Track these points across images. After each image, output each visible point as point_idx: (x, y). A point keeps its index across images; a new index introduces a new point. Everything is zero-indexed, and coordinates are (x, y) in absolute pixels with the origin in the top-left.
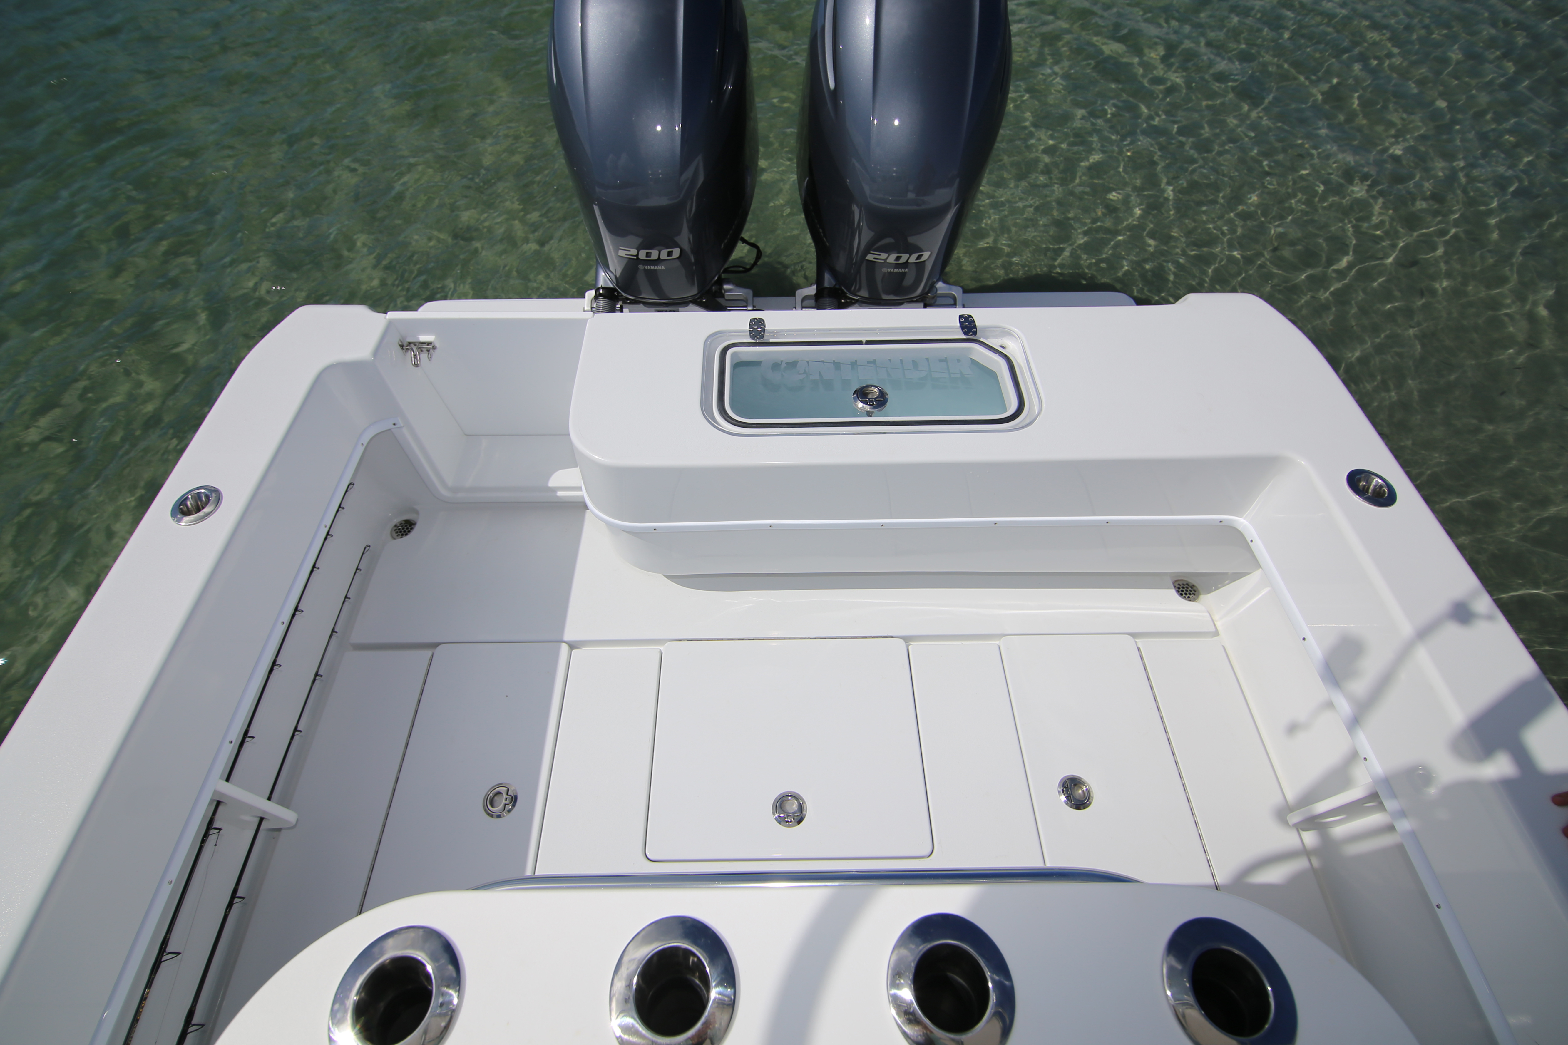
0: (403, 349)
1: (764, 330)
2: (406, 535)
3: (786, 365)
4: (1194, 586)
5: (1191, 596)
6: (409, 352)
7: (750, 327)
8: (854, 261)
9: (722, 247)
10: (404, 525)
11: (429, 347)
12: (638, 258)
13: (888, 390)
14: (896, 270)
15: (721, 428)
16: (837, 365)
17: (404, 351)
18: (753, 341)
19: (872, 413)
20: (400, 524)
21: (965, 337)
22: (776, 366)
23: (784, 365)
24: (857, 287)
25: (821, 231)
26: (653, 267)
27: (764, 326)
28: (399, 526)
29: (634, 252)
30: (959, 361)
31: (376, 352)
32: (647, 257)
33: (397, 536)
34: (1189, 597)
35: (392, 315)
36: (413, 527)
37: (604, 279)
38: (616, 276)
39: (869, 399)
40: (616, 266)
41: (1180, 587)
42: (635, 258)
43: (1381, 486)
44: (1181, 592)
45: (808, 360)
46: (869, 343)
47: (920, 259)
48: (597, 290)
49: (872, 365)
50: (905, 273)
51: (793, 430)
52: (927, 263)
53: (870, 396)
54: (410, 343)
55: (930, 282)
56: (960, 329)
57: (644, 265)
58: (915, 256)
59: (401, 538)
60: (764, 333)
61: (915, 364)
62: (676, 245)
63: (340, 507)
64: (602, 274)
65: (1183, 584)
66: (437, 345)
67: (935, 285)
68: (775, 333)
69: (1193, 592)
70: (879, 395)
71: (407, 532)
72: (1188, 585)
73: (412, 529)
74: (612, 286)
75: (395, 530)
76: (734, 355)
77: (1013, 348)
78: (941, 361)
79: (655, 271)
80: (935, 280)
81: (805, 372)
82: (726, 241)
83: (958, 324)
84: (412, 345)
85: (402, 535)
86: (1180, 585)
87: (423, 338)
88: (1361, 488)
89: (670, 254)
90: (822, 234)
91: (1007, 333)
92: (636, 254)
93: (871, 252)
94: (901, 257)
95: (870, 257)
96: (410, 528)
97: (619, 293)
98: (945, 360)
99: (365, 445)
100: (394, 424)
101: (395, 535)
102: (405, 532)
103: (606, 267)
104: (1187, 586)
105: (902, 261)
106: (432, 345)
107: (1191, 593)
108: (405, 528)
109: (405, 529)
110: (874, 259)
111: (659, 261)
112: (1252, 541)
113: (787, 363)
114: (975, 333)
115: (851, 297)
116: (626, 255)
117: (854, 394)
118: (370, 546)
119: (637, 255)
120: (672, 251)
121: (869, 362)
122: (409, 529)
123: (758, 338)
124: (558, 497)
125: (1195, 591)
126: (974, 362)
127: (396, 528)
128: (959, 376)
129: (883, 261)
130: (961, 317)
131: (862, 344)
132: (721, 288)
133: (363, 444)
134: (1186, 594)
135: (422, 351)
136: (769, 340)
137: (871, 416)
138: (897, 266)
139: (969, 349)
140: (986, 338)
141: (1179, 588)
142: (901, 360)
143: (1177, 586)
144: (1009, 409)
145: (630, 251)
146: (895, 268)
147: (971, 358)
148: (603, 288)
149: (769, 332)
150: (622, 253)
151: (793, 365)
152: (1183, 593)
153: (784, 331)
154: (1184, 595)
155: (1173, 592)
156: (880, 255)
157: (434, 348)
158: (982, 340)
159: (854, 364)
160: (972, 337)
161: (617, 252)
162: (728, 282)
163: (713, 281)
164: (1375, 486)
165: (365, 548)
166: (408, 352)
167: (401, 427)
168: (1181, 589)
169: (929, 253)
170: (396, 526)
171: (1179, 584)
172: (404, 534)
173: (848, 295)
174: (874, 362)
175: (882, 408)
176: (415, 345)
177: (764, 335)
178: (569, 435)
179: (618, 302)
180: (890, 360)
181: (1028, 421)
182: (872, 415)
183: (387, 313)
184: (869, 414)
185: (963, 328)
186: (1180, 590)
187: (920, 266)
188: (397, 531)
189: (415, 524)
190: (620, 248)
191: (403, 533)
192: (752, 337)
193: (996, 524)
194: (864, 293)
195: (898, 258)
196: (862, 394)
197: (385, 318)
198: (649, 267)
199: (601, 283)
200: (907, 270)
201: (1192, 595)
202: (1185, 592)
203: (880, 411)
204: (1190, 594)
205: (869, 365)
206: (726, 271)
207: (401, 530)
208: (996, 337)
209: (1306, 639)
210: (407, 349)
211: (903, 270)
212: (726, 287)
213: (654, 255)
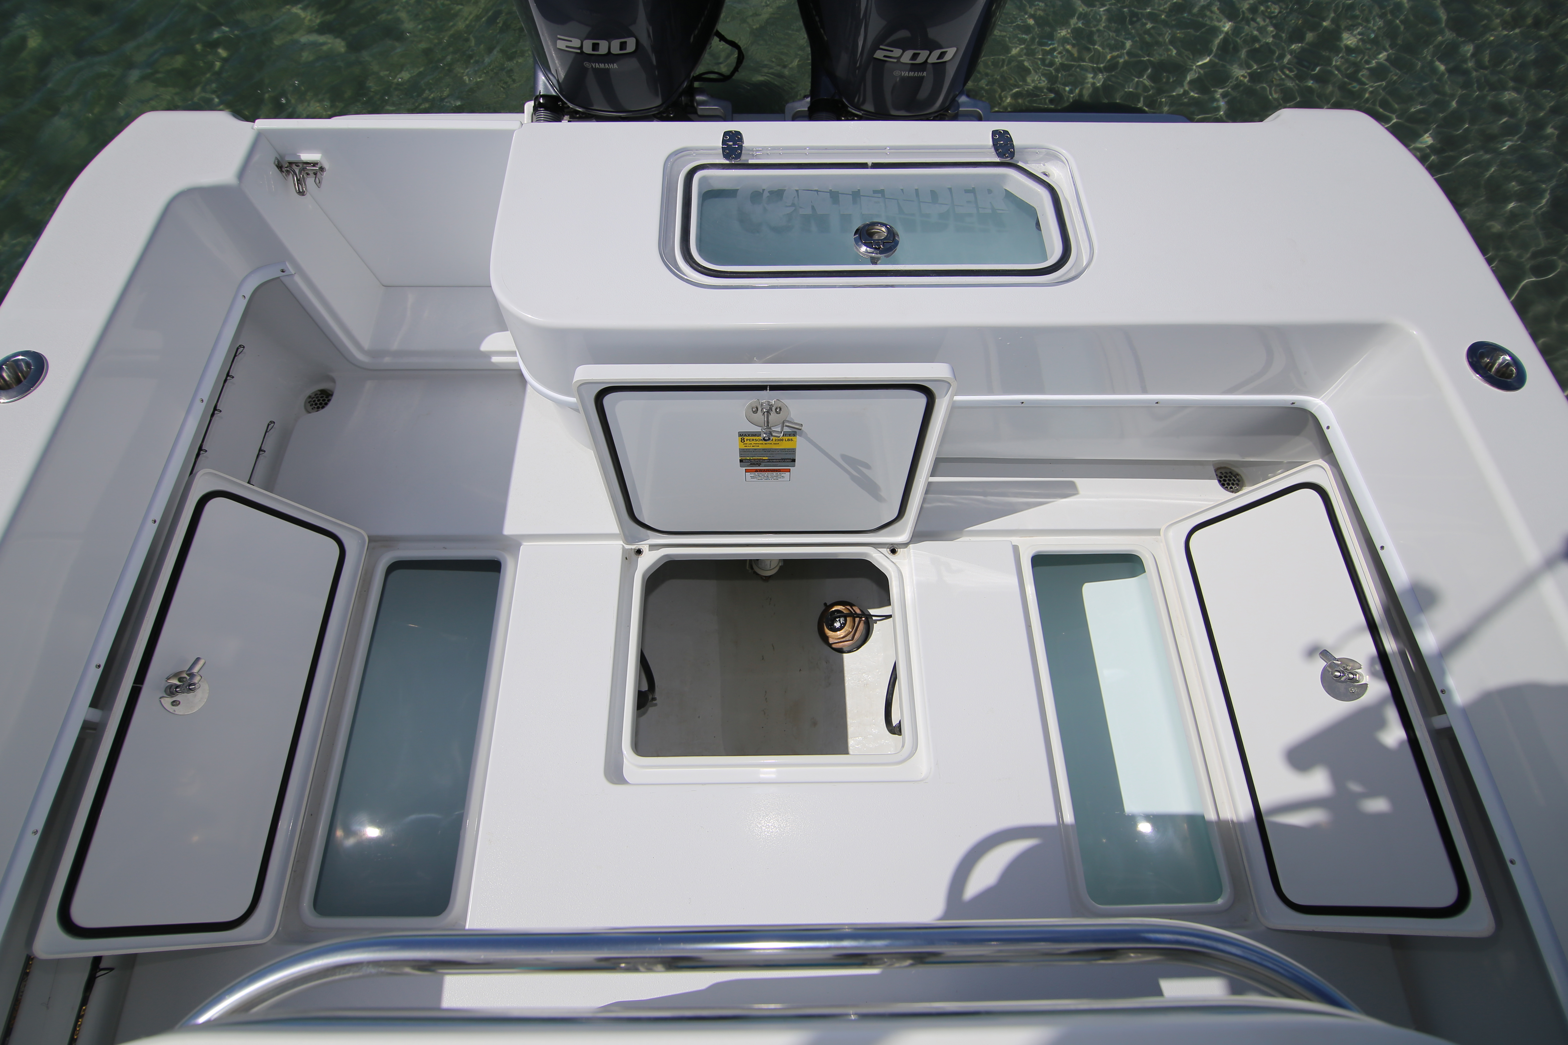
0: (281, 171)
1: (741, 147)
2: (323, 407)
3: (768, 195)
4: (1238, 475)
5: (1233, 487)
6: (291, 175)
7: (724, 142)
8: (858, 65)
9: (692, 40)
10: (320, 396)
11: (316, 169)
12: (582, 52)
13: (899, 229)
14: (911, 74)
15: (686, 277)
16: (835, 196)
17: (284, 174)
18: (727, 162)
19: (878, 259)
20: (315, 395)
21: (998, 160)
22: (756, 196)
23: (766, 194)
24: (861, 99)
25: (817, 19)
26: (602, 66)
27: (742, 142)
28: (314, 398)
29: (576, 43)
30: (990, 191)
31: (242, 174)
32: (594, 50)
33: (312, 409)
34: (1231, 488)
35: (262, 124)
36: (330, 398)
37: (543, 84)
38: (558, 81)
39: (874, 240)
40: (559, 68)
41: (1223, 476)
42: (579, 51)
43: (1508, 365)
44: (1222, 482)
45: (797, 189)
46: (876, 166)
47: (942, 58)
48: (536, 99)
49: (880, 195)
50: (923, 77)
51: (777, 282)
52: (948, 66)
53: (876, 237)
54: (291, 163)
55: (951, 96)
56: (993, 150)
57: (590, 61)
58: (937, 53)
59: (317, 411)
60: (741, 151)
61: (934, 194)
62: (631, 34)
63: (228, 375)
64: (542, 78)
65: (1226, 473)
66: (326, 166)
67: (956, 99)
68: (753, 152)
69: (1237, 482)
70: (887, 235)
71: (323, 405)
72: (1232, 474)
73: (329, 400)
74: (554, 94)
75: (309, 402)
76: (703, 180)
77: (1057, 175)
78: (967, 191)
79: (608, 70)
80: (957, 93)
81: (793, 205)
82: (696, 32)
83: (991, 143)
84: (294, 167)
85: (318, 408)
86: (1223, 474)
87: (306, 157)
88: (1483, 365)
89: (623, 46)
90: (819, 24)
91: (1052, 156)
92: (579, 46)
93: (881, 47)
94: (919, 54)
95: (879, 55)
96: (327, 399)
97: (564, 103)
98: (972, 191)
99: (248, 298)
100: (283, 271)
101: (310, 408)
102: (321, 404)
103: (547, 69)
104: (1230, 474)
105: (920, 60)
106: (319, 166)
107: (1235, 483)
108: (321, 399)
109: (321, 401)
110: (885, 56)
111: (609, 57)
112: (1328, 428)
113: (771, 192)
114: (1012, 155)
115: (853, 111)
116: (567, 47)
117: (855, 235)
118: (274, 423)
119: (581, 48)
120: (625, 42)
121: (875, 192)
122: (326, 401)
123: (733, 158)
124: (493, 364)
125: (1239, 481)
126: (1009, 195)
127: (311, 400)
128: (990, 211)
129: (895, 60)
130: (994, 133)
131: (868, 168)
132: (692, 100)
133: (244, 297)
134: (1228, 484)
135: (308, 174)
136: (748, 160)
137: (876, 264)
138: (914, 67)
139: (1003, 177)
140: (1026, 162)
141: (1221, 477)
142: (917, 190)
143: (1219, 475)
144: (1051, 257)
145: (571, 41)
146: (911, 70)
147: (1006, 190)
148: (543, 96)
149: (749, 150)
150: (561, 45)
151: (777, 194)
152: (1225, 483)
153: (767, 149)
154: (1226, 486)
155: (1215, 482)
156: (892, 51)
157: (322, 169)
158: (1020, 164)
159: (856, 195)
160: (1008, 160)
161: (555, 44)
162: (701, 91)
163: (681, 90)
164: (1502, 363)
165: (269, 425)
166: (289, 175)
167: (292, 275)
168: (1224, 478)
169: (955, 49)
170: (310, 397)
171: (1221, 473)
172: (321, 406)
173: (849, 109)
174: (882, 192)
175: (891, 253)
176: (297, 166)
177: (741, 154)
178: (491, 287)
179: (564, 116)
180: (902, 190)
181: (1073, 274)
182: (878, 263)
183: (254, 122)
184: (874, 261)
185: (996, 150)
186: (1222, 480)
187: (940, 67)
188: (312, 403)
189: (332, 395)
190: (559, 36)
191: (318, 405)
192: (726, 156)
193: (1023, 403)
194: (869, 107)
195: (915, 56)
196: (865, 234)
197: (252, 128)
198: (597, 64)
199: (541, 89)
200: (925, 74)
201: (1235, 486)
202: (1227, 482)
203: (887, 257)
204: (1233, 484)
205: (876, 195)
206: (699, 78)
207: (316, 402)
208: (1038, 161)
209: (1385, 548)
210: (287, 171)
211: (920, 74)
212: (699, 98)
213: (603, 49)
